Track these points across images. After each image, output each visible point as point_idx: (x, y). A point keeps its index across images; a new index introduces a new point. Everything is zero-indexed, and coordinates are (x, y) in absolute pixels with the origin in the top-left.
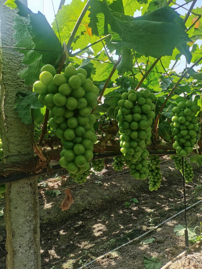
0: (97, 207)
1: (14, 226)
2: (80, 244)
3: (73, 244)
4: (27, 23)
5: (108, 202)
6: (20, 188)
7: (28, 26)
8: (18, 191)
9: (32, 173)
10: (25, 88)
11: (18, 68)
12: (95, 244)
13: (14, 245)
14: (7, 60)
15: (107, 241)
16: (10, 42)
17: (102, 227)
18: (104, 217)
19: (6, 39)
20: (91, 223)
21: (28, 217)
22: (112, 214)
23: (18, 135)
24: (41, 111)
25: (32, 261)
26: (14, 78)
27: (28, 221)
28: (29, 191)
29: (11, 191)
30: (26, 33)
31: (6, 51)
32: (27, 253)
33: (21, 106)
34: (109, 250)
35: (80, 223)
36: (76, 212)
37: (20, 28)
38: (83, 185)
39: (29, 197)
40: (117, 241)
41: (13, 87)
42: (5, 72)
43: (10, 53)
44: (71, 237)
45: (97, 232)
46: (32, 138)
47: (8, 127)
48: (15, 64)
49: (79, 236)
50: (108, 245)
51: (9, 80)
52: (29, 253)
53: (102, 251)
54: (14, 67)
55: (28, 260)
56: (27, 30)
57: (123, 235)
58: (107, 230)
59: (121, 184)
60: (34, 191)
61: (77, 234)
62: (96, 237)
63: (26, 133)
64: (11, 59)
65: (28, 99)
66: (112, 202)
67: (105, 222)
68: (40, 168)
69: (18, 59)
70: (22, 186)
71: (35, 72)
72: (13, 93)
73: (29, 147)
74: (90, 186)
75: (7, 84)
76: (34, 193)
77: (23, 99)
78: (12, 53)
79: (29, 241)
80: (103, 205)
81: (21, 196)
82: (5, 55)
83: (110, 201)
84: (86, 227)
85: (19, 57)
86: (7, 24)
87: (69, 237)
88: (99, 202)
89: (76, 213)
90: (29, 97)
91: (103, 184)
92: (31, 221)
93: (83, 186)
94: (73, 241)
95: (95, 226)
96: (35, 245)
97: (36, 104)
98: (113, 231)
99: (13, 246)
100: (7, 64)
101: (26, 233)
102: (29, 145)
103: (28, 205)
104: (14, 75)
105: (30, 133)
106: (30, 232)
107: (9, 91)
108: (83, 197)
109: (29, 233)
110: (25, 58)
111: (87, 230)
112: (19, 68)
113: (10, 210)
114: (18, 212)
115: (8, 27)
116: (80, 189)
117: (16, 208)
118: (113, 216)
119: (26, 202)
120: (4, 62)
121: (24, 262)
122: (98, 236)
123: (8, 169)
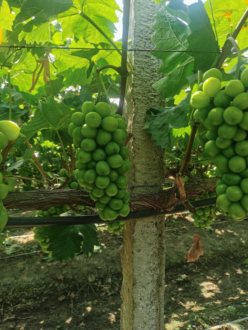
0: (206, 259)
1: (136, 273)
2: (185, 303)
3: (176, 302)
4: (171, 19)
5: (221, 255)
6: (145, 227)
7: (171, 23)
8: (142, 231)
9: (162, 211)
10: (157, 103)
11: (149, 78)
12: (205, 307)
13: (135, 296)
14: (138, 70)
15: (223, 308)
16: (143, 46)
17: (213, 286)
18: (215, 274)
19: (139, 43)
20: (198, 279)
21: (152, 264)
22: (226, 272)
23: (146, 161)
24: (173, 132)
25: (153, 319)
26: (145, 92)
27: (151, 269)
28: (155, 232)
29: (136, 229)
30: (168, 33)
31: (139, 58)
32: (148, 308)
33: (155, 125)
34: (228, 320)
35: (184, 276)
36: (179, 261)
37: (162, 26)
38: (187, 228)
39: (154, 240)
40: (238, 310)
41: (143, 102)
42: (136, 84)
43: (142, 60)
44: (172, 292)
45: (207, 292)
46: (161, 167)
47: (135, 152)
48: (147, 74)
49: (182, 293)
50: (225, 313)
51: (139, 93)
52: (151, 309)
53: (217, 320)
54: (146, 78)
55: (149, 317)
56: (171, 28)
57: (245, 303)
58: (220, 292)
59: (240, 233)
60: (160, 232)
61: (180, 289)
62: (205, 298)
63: (154, 160)
64: (143, 67)
65: (161, 116)
66: (227, 256)
67: (217, 281)
68: (172, 205)
69: (151, 68)
70: (147, 225)
71: (176, 81)
72: (143, 109)
73: (156, 177)
74: (196, 231)
75: (137, 98)
76: (160, 235)
77: (155, 117)
78: (144, 60)
79: (151, 294)
80: (214, 258)
81: (145, 237)
82: (137, 63)
83: (224, 255)
84: (192, 284)
85: (152, 64)
86: (142, 25)
87: (169, 292)
88: (208, 254)
89: (178, 263)
90: (162, 114)
91: (215, 230)
92: (154, 270)
93: (187, 230)
94: (175, 298)
95: (204, 284)
96: (157, 300)
97: (175, 123)
98: (229, 295)
99: (133, 296)
100: (139, 75)
101: (148, 283)
102: (157, 175)
103: (153, 249)
104: (146, 87)
105: (158, 160)
106: (153, 284)
107: (139, 108)
108: (188, 244)
109: (151, 283)
110: (163, 65)
111: (193, 287)
112: (151, 78)
113: (133, 253)
114: (141, 256)
115: (142, 28)
116: (183, 233)
117: (139, 251)
118: (228, 276)
119: (150, 245)
120: (136, 72)
121: (144, 319)
122: (208, 298)
123: (136, 203)
